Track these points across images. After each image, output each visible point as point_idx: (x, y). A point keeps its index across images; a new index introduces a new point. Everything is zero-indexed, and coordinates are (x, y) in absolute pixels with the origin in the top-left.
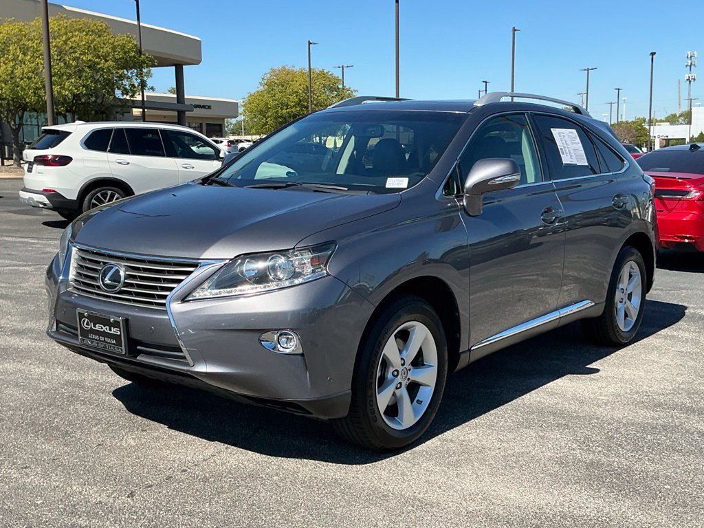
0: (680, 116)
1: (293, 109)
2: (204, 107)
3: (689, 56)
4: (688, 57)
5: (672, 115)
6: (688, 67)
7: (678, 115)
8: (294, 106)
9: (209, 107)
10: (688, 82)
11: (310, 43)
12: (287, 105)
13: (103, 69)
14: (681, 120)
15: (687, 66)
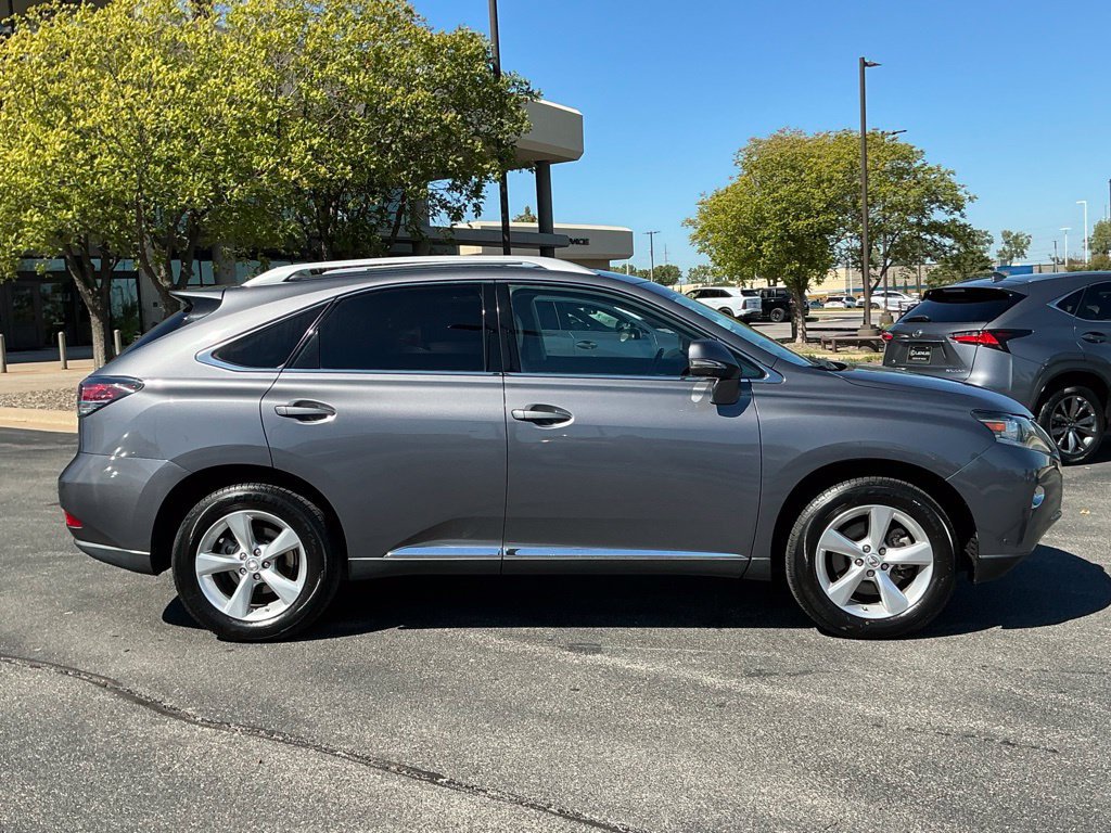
1: (822, 218)
2: (576, 242)
8: (825, 210)
9: (585, 242)
11: (866, 64)
12: (808, 209)
13: (403, 112)
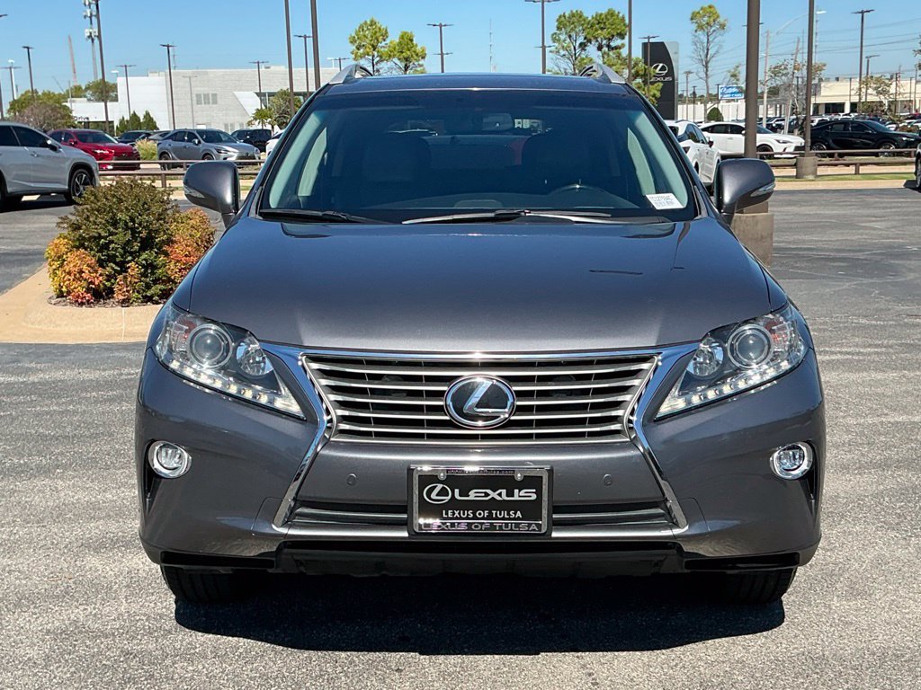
0: (87, 89)
3: (87, 3)
4: (85, 4)
5: (76, 87)
6: (88, 19)
7: (83, 88)
10: (90, 40)
14: (88, 94)
15: (85, 17)
